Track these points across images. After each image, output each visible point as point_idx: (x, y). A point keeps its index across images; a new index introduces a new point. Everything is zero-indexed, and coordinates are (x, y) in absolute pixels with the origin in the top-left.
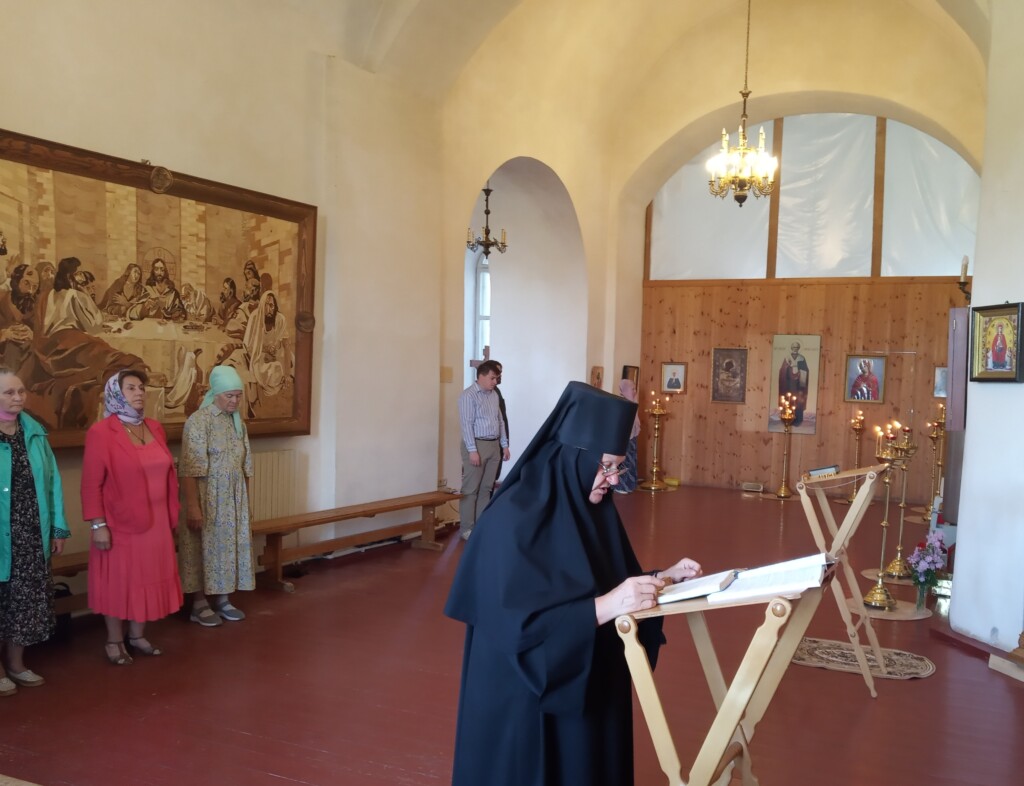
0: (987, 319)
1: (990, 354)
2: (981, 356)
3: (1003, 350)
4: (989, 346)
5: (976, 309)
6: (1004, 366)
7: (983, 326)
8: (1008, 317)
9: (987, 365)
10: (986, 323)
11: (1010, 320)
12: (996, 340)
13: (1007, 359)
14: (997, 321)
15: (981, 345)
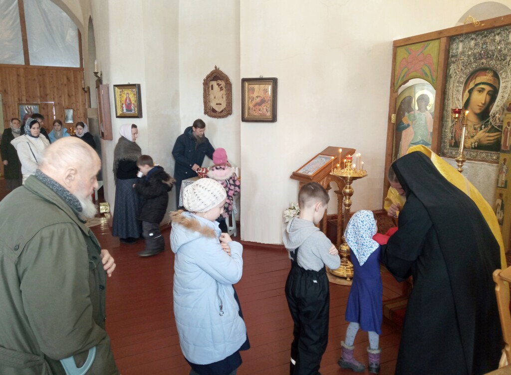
0: (121, 90)
1: (124, 106)
2: (120, 107)
3: (130, 104)
4: (123, 102)
5: (115, 86)
6: (131, 111)
7: (119, 93)
8: (131, 90)
9: (123, 110)
10: (121, 92)
11: (132, 91)
12: (126, 100)
13: (132, 108)
14: (126, 91)
15: (119, 102)
